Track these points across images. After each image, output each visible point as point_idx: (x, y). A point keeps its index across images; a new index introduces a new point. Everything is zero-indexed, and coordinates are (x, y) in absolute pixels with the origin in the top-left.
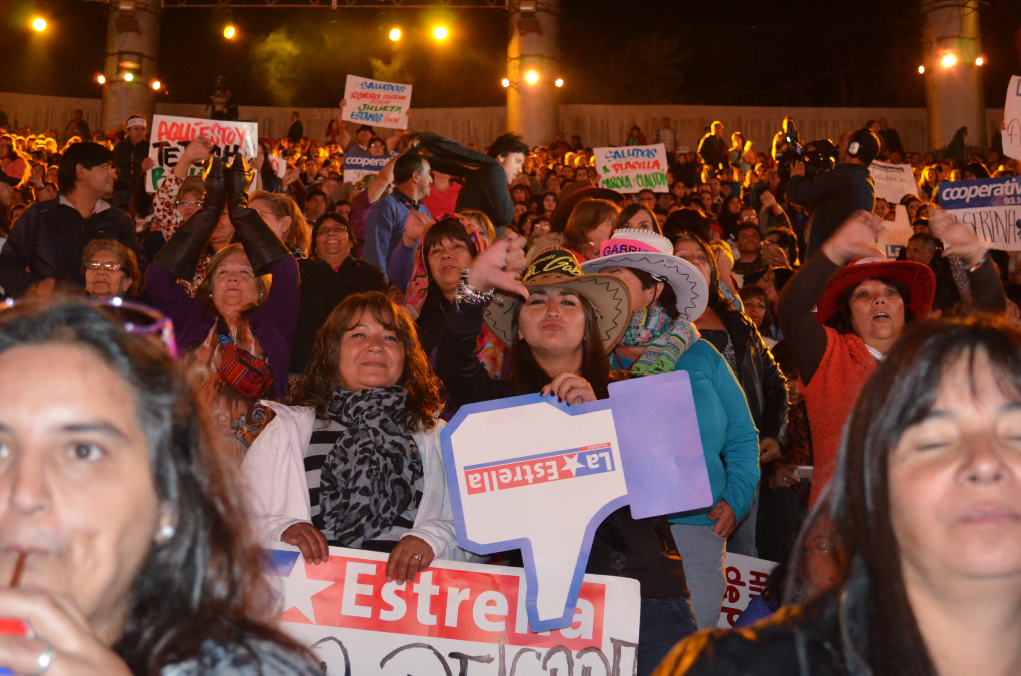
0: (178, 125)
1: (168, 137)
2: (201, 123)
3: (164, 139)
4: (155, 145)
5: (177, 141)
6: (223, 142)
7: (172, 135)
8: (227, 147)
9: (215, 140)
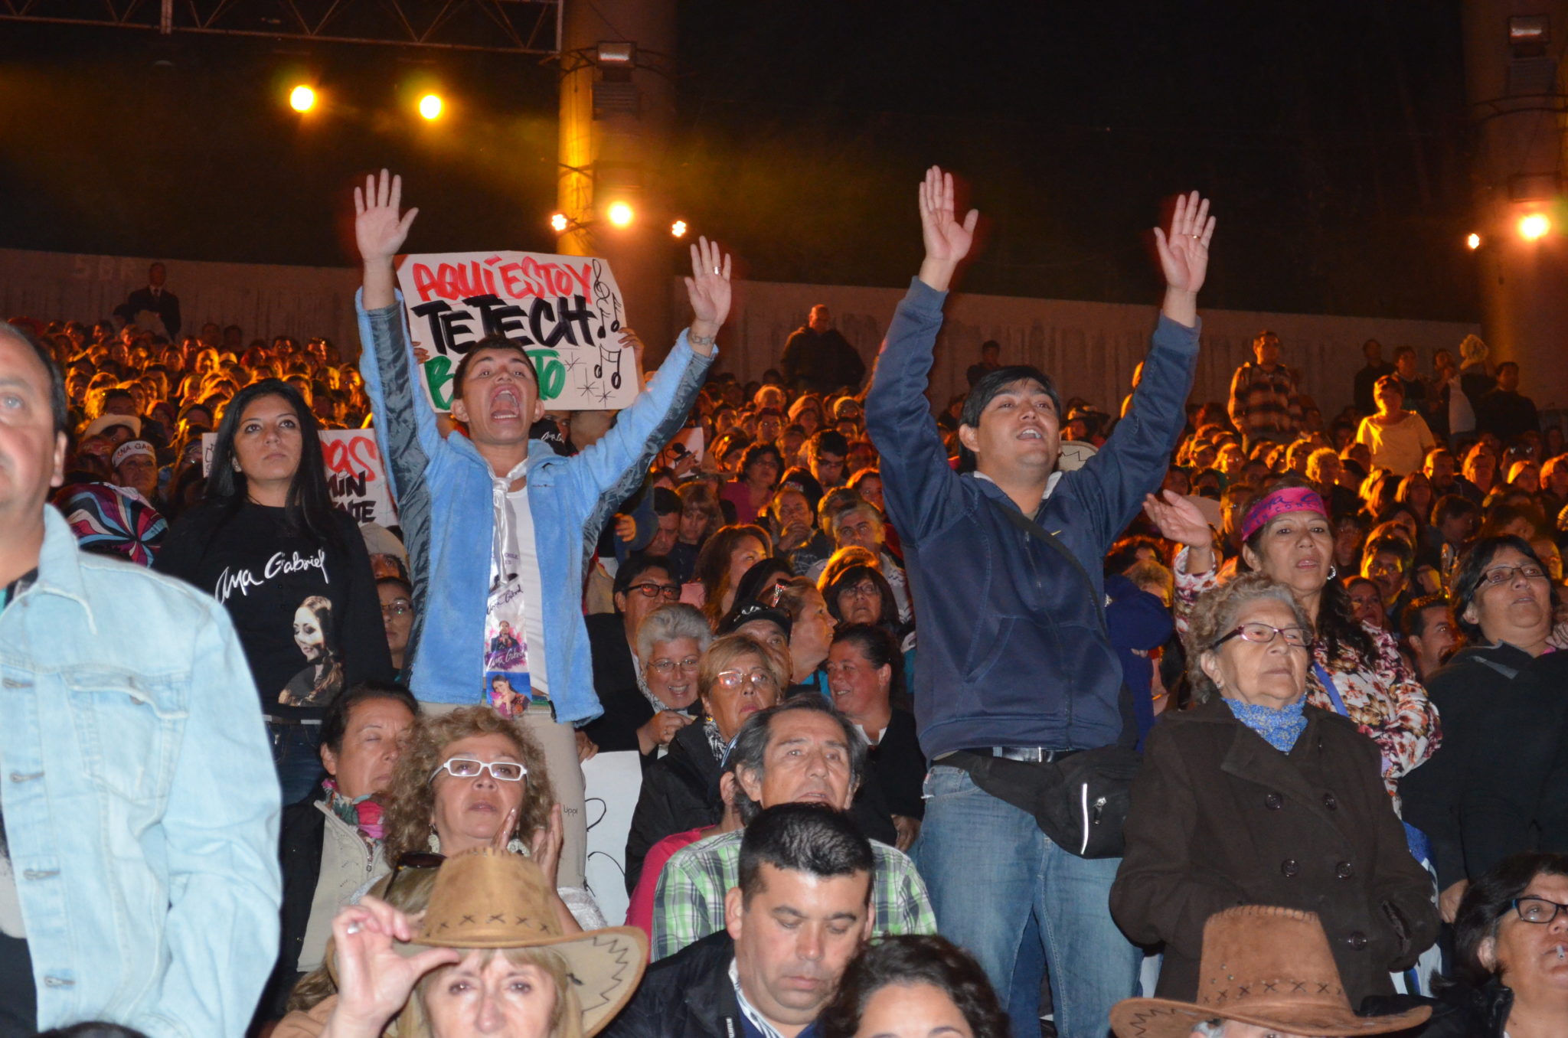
0: (452, 269)
1: (441, 291)
2: (499, 259)
3: (434, 296)
4: (420, 311)
5: (461, 298)
6: (553, 292)
7: (449, 288)
8: (563, 302)
9: (536, 288)
